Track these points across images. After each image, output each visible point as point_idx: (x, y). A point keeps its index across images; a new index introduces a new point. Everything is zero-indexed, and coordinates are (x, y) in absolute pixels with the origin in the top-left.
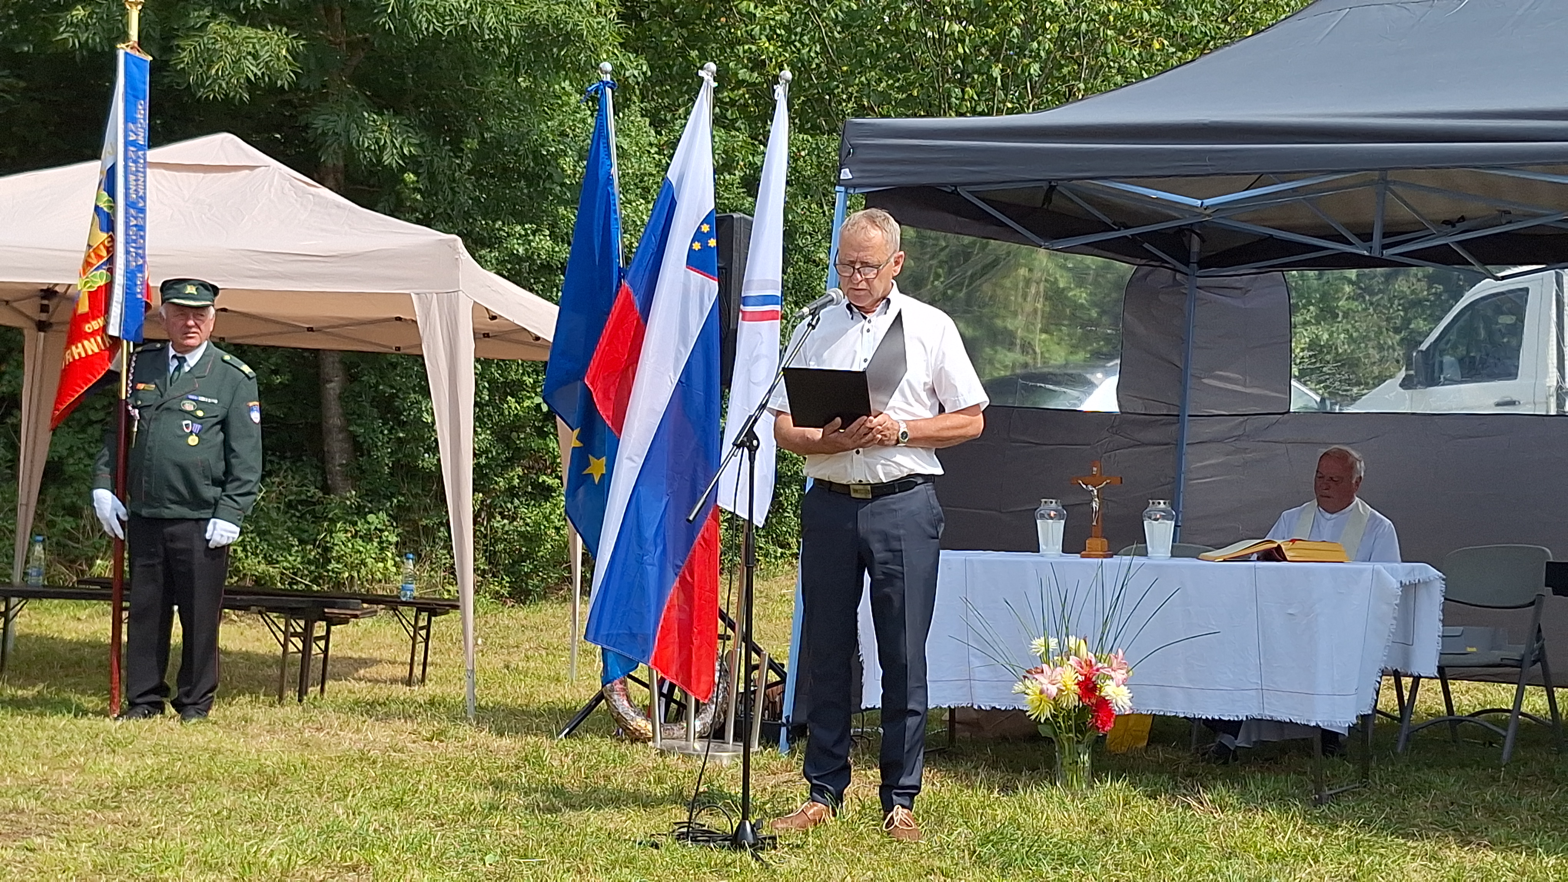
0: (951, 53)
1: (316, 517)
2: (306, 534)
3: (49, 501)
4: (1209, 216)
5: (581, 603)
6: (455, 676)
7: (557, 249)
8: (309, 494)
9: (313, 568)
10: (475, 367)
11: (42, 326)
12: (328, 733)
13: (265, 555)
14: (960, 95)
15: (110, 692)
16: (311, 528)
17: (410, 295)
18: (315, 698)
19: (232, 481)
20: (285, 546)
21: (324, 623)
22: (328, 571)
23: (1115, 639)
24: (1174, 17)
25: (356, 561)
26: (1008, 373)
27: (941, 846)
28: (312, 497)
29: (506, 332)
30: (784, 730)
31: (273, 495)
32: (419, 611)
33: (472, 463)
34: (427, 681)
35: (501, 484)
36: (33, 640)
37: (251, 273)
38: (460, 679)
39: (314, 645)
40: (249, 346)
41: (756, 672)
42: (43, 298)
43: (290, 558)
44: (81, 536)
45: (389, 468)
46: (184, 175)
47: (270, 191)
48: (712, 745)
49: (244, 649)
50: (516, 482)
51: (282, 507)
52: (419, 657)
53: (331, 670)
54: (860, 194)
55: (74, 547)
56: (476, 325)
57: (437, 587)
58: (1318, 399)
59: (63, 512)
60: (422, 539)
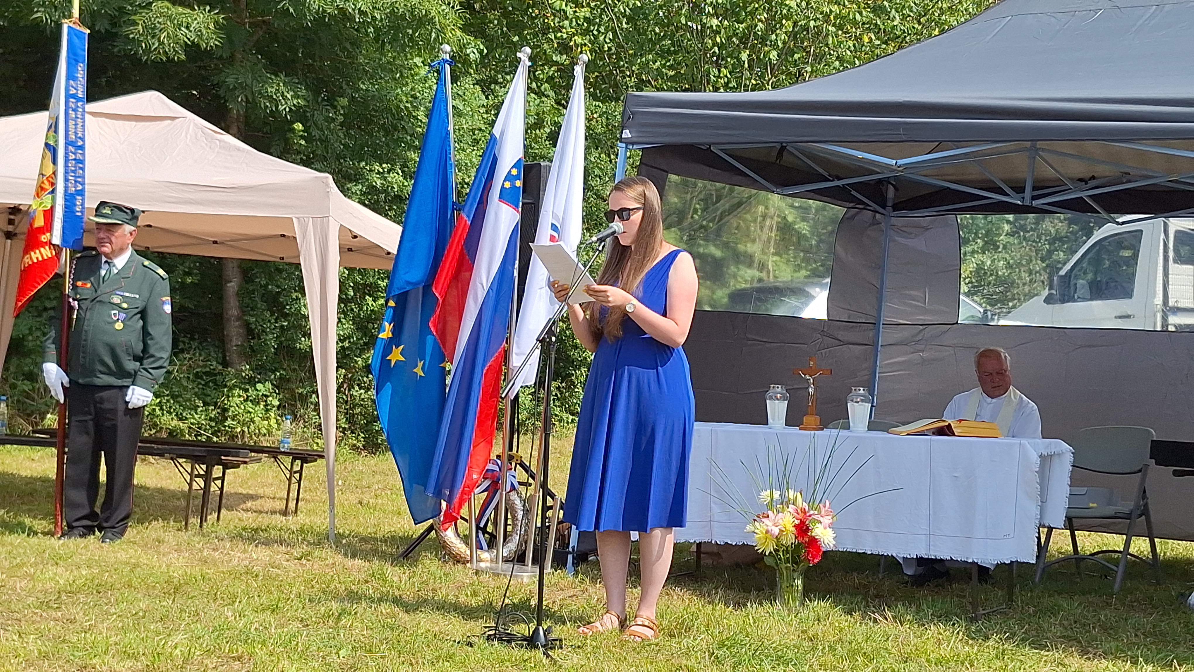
0: (710, 41)
1: (217, 385)
2: (209, 398)
3: (12, 369)
4: (901, 172)
6: (321, 510)
7: (406, 184)
8: (212, 367)
9: (213, 424)
10: (340, 274)
11: (9, 235)
12: (222, 552)
13: (177, 413)
14: (717, 73)
15: (55, 516)
16: (214, 393)
17: (291, 218)
18: (213, 524)
19: (148, 357)
20: (192, 406)
21: (221, 467)
22: (225, 426)
23: (824, 493)
24: (880, 18)
25: (247, 419)
26: (749, 286)
27: (688, 648)
28: (214, 369)
29: (365, 248)
30: (570, 557)
31: (185, 368)
32: (294, 459)
33: (336, 347)
34: (299, 512)
35: (359, 363)
37: (171, 198)
38: (324, 512)
39: (212, 484)
40: (169, 254)
41: (551, 511)
42: (10, 214)
43: (196, 416)
44: (36, 397)
45: (274, 348)
46: (121, 123)
47: (186, 137)
48: (516, 567)
49: (159, 486)
51: (191, 377)
52: (293, 494)
53: (226, 503)
54: (639, 149)
55: (30, 404)
56: (341, 242)
57: (308, 440)
58: (982, 310)
59: (23, 377)
60: (297, 403)
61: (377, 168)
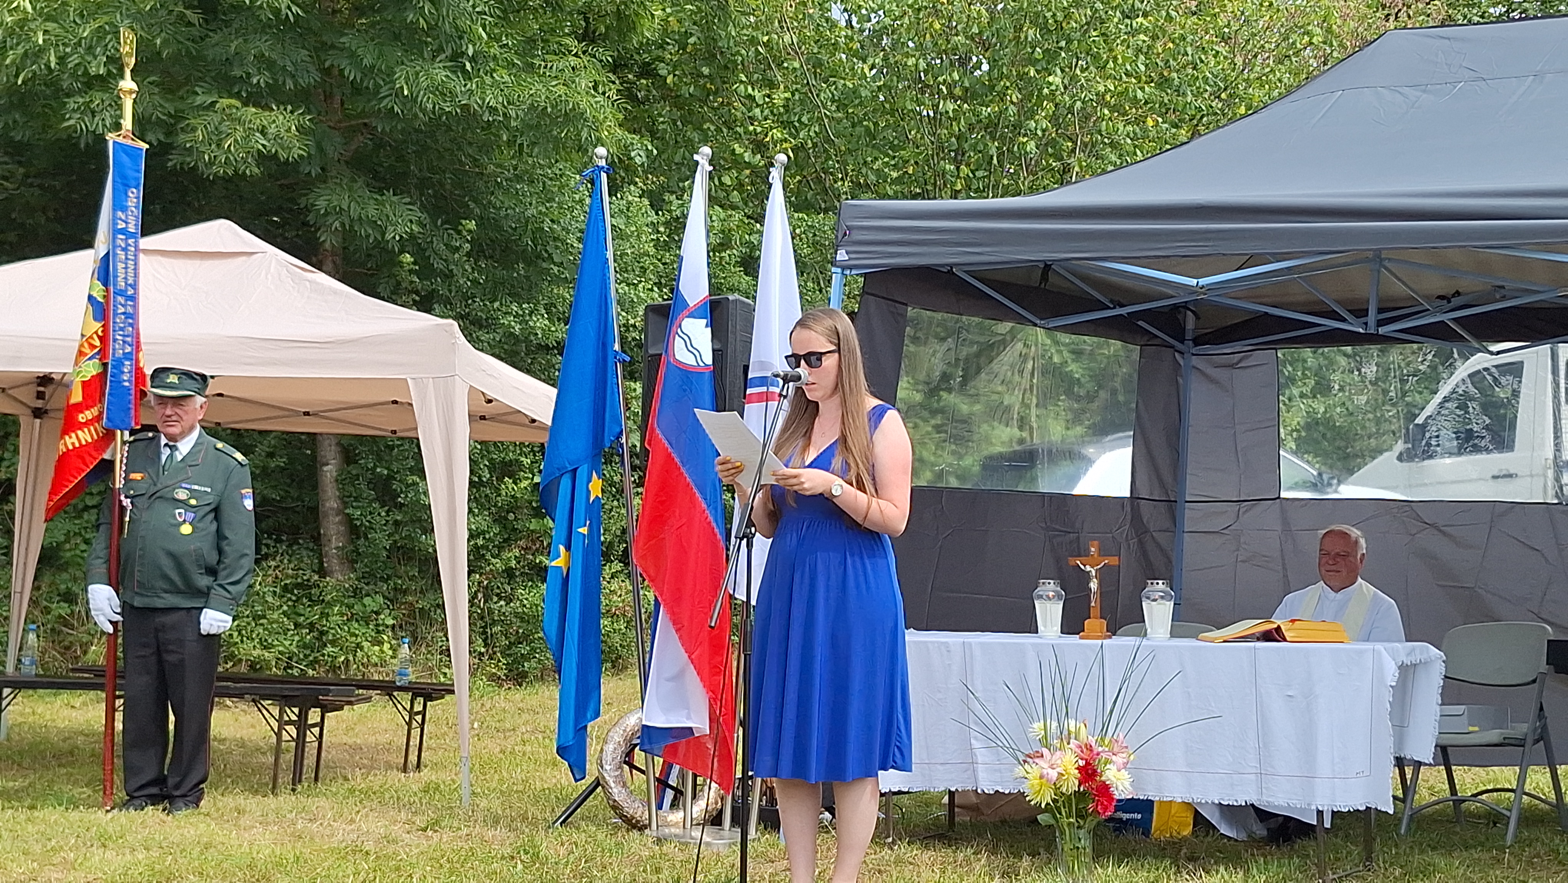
0: (946, 132)
1: (313, 601)
2: (302, 618)
3: (44, 588)
4: (1205, 294)
6: (451, 762)
7: (553, 329)
8: (305, 578)
9: (308, 652)
10: (471, 448)
11: (38, 413)
12: (321, 824)
13: (261, 639)
16: (308, 612)
17: (406, 380)
18: (310, 785)
19: (224, 569)
20: (280, 630)
21: (319, 710)
22: (323, 655)
23: (1117, 724)
24: (1167, 94)
25: (352, 645)
26: (1006, 449)
28: (308, 580)
29: (502, 415)
31: (269, 579)
32: (415, 696)
33: (467, 545)
34: (423, 768)
35: (498, 565)
36: (26, 729)
37: (247, 357)
38: (456, 765)
39: (308, 733)
40: (247, 430)
42: (39, 385)
43: (287, 643)
44: (76, 624)
45: (386, 550)
46: (181, 262)
47: (267, 278)
48: (708, 832)
49: (238, 736)
50: (513, 563)
51: (278, 590)
52: (415, 741)
53: (326, 757)
54: (857, 275)
55: (68, 633)
56: (472, 409)
57: (433, 669)
58: (1315, 473)
59: (58, 598)
60: (418, 622)
61: (515, 309)
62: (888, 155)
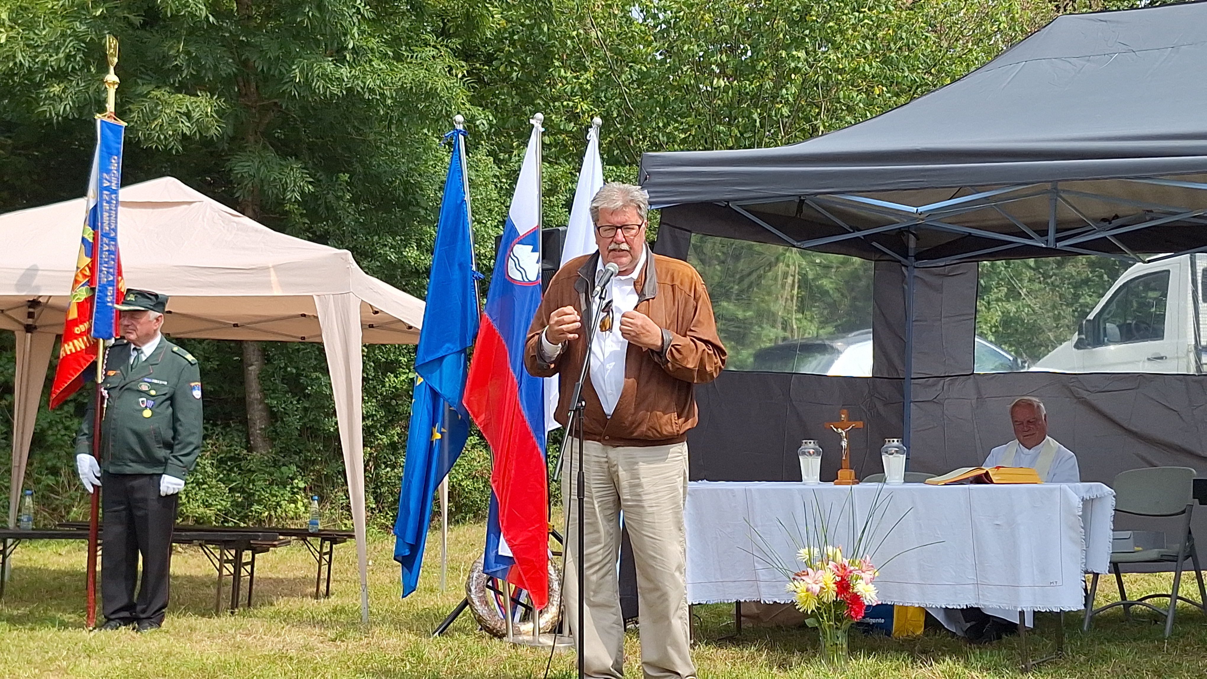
0: (720, 102)
1: (242, 470)
2: (234, 484)
3: (36, 464)
4: (923, 220)
5: (448, 531)
6: (351, 591)
7: (423, 258)
8: (236, 452)
9: (240, 510)
10: (363, 351)
11: (29, 329)
13: (203, 500)
15: (87, 610)
16: (239, 478)
17: (312, 296)
18: (244, 609)
19: (178, 444)
20: (218, 493)
21: (250, 551)
22: (252, 511)
23: (865, 548)
25: (274, 503)
26: (773, 345)
28: (238, 454)
29: (387, 323)
32: (323, 540)
33: (361, 424)
34: (330, 595)
35: (384, 440)
36: (25, 571)
37: (190, 284)
38: (356, 593)
39: (242, 569)
40: (189, 340)
42: (29, 307)
43: (224, 503)
44: (60, 490)
45: (298, 430)
46: (137, 211)
47: (203, 221)
49: (188, 574)
50: (396, 438)
51: (215, 462)
52: (324, 575)
53: (256, 589)
54: (656, 209)
55: (55, 498)
56: (363, 319)
57: (336, 521)
58: (1011, 358)
59: (46, 472)
60: (324, 484)
62: (676, 121)
